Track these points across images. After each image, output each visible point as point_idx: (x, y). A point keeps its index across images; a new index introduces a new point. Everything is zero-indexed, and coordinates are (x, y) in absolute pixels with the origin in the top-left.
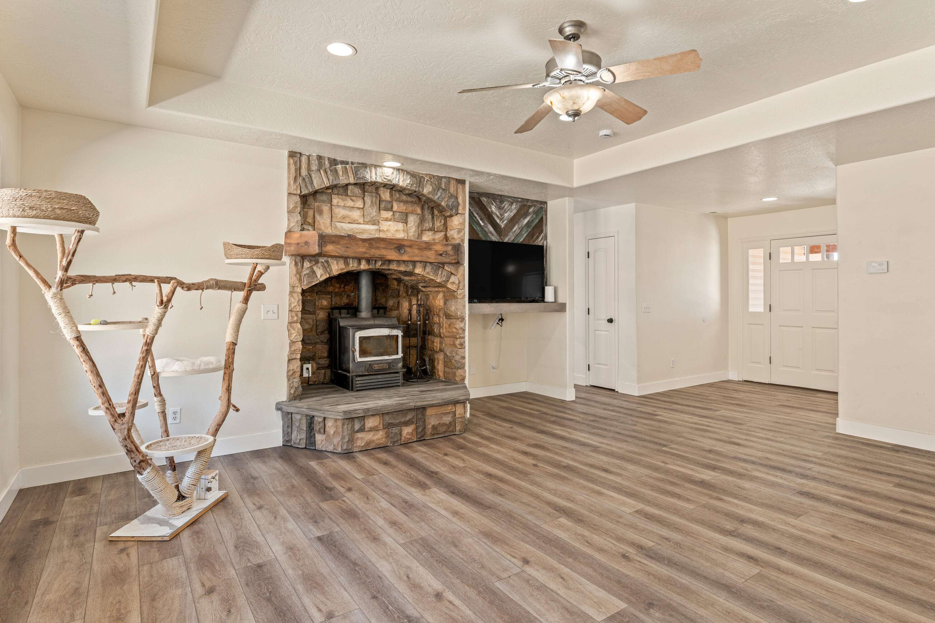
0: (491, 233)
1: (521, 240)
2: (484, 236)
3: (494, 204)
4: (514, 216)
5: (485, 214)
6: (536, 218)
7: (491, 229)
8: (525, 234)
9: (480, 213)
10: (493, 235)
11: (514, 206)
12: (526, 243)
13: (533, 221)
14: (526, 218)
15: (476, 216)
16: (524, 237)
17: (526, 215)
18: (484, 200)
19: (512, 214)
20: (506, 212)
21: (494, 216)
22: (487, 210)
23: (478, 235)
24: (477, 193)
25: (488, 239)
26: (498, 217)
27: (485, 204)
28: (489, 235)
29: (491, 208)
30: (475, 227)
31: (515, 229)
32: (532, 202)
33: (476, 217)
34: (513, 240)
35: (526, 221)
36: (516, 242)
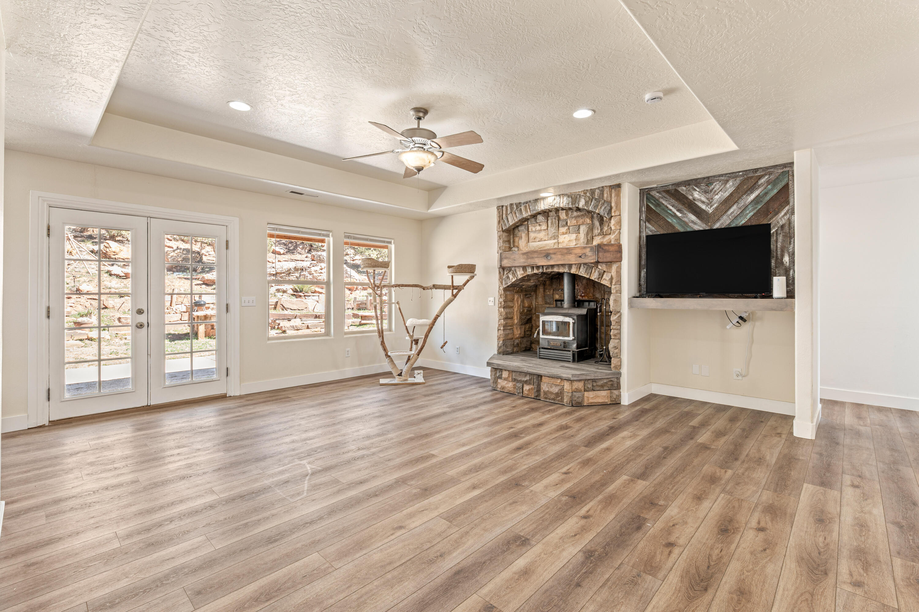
0: (693, 222)
1: (742, 222)
2: (683, 227)
3: (698, 189)
4: (731, 195)
5: (684, 204)
6: (772, 189)
7: (693, 217)
8: (750, 213)
9: (676, 203)
10: (695, 224)
11: (730, 183)
12: (754, 223)
13: (766, 194)
14: (752, 193)
15: (671, 207)
16: (748, 217)
17: (751, 190)
18: (682, 190)
19: (727, 194)
20: (717, 194)
21: (696, 203)
22: (687, 198)
23: (674, 227)
24: (673, 185)
25: (689, 230)
26: (703, 202)
27: (684, 193)
28: (690, 224)
29: (692, 195)
30: (669, 220)
31: (731, 210)
32: (763, 171)
33: (671, 210)
34: (729, 224)
35: (753, 196)
36: (733, 225)
